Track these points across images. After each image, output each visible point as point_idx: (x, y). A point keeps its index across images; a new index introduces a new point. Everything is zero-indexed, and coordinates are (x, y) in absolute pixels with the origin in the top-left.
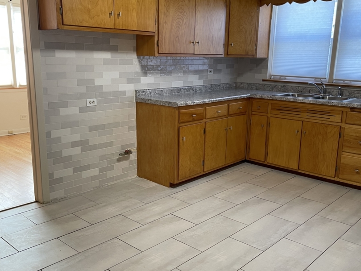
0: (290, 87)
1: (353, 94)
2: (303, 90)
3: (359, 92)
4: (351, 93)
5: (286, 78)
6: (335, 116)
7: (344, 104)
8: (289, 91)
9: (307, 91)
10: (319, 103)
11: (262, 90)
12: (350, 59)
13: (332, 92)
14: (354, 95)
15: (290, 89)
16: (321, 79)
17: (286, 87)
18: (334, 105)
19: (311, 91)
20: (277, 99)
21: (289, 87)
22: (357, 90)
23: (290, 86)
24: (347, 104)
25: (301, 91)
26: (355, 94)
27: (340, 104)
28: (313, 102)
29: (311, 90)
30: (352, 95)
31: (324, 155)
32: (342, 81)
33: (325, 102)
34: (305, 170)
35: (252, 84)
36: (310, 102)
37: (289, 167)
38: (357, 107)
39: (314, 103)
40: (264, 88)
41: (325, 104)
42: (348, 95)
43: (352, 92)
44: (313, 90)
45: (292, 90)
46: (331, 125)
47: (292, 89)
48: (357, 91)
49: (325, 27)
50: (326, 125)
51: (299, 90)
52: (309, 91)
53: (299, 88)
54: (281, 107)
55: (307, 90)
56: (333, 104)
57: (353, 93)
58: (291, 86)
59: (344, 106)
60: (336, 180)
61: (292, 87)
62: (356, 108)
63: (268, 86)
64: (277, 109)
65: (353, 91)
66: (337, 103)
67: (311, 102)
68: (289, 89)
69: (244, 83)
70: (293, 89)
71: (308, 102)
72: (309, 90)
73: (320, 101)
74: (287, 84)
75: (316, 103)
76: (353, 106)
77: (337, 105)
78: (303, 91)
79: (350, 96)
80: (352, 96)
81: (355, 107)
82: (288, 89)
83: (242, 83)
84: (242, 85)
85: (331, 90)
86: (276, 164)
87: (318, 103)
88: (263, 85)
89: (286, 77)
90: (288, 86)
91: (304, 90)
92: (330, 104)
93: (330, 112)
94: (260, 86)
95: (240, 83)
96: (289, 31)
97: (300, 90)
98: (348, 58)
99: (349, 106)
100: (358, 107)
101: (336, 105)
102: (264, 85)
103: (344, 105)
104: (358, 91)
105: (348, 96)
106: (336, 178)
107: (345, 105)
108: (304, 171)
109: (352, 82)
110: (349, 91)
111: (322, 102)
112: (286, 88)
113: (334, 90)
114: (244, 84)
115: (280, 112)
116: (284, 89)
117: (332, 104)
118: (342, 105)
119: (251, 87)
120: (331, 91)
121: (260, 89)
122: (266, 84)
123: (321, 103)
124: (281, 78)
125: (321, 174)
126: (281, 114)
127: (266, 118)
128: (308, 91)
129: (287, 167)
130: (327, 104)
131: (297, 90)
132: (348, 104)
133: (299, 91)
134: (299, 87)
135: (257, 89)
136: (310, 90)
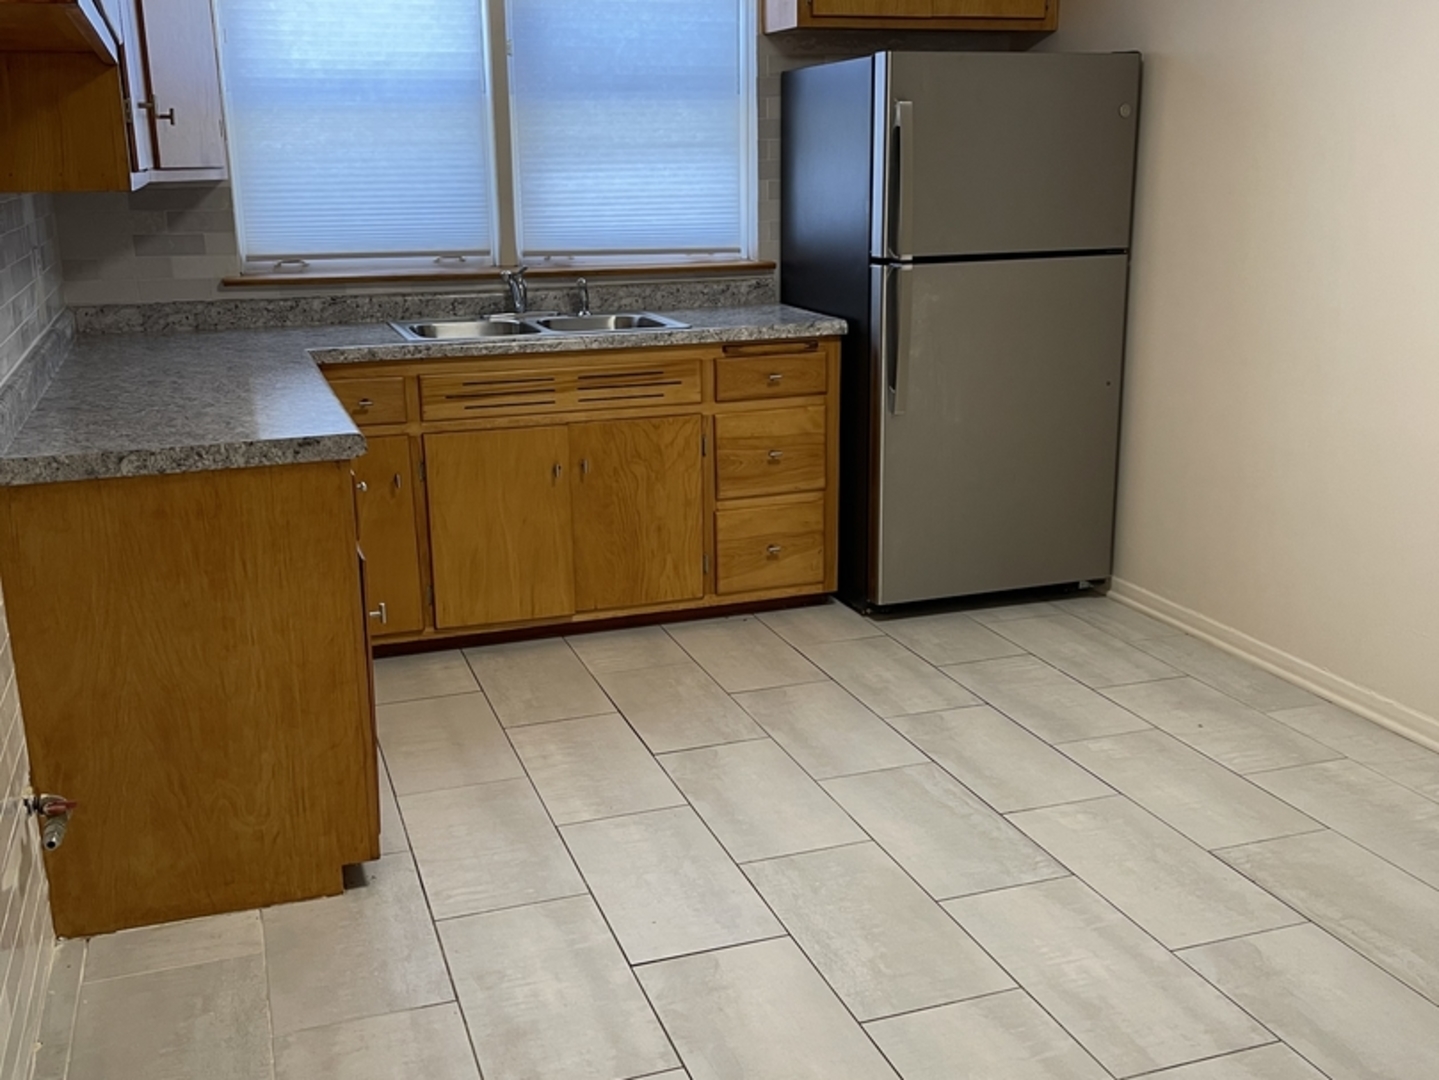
0: (367, 300)
1: (614, 301)
2: (427, 305)
3: (631, 289)
4: (606, 297)
5: (306, 265)
6: (679, 383)
7: (707, 333)
8: (363, 318)
9: (443, 310)
10: (623, 343)
11: (227, 329)
12: (564, 174)
13: (542, 300)
14: (616, 304)
15: (365, 309)
16: (464, 257)
17: (348, 302)
18: (675, 343)
19: (460, 306)
20: (449, 355)
21: (360, 301)
22: (622, 286)
23: (363, 296)
24: (717, 334)
25: (420, 313)
26: (621, 298)
27: (696, 336)
28: (600, 343)
29: (459, 303)
30: (611, 305)
31: (659, 529)
32: (542, 258)
33: (644, 337)
34: (599, 607)
35: (167, 309)
36: (589, 347)
37: (537, 616)
38: (749, 339)
39: (605, 346)
40: (240, 319)
41: (644, 344)
42: (599, 304)
43: (609, 294)
44: (469, 303)
45: (378, 311)
46: (671, 419)
47: (377, 307)
48: (625, 289)
49: (453, 50)
50: (653, 420)
51: (407, 309)
52: (454, 309)
53: (405, 301)
54: (466, 384)
55: (443, 306)
56: (673, 339)
57: (615, 295)
58: (371, 297)
59: (709, 341)
60: (707, 605)
61: (374, 300)
62: (746, 341)
63: (254, 306)
64: (448, 397)
65: (611, 290)
66: (685, 335)
67: (591, 343)
68: (363, 307)
69: (116, 308)
70: (380, 306)
71: (583, 347)
72: (453, 304)
73: (624, 336)
74: (345, 288)
75: (611, 346)
76: (736, 339)
77: (686, 342)
78: (426, 311)
79: (604, 308)
80: (611, 309)
81: (743, 339)
82: (359, 309)
83: (102, 310)
84: (109, 319)
85: (538, 293)
86: (482, 621)
87: (619, 346)
88: (232, 305)
89: (307, 261)
90: (356, 297)
91: (431, 308)
92: (662, 343)
93: (661, 373)
94: (214, 311)
95: (92, 311)
96: (296, 56)
97: (411, 310)
98: (558, 171)
99: (724, 340)
100: (753, 338)
101: (681, 343)
102: (237, 307)
103: (706, 337)
104: (627, 286)
105: (600, 307)
106: (706, 597)
107: (712, 336)
108: (596, 610)
109: (577, 258)
110: (598, 291)
111: (634, 338)
112: (348, 306)
113: (546, 292)
114: (115, 313)
115: (467, 408)
116: (340, 311)
117: (669, 343)
118: (703, 341)
119: (162, 322)
120: (539, 299)
121: (216, 325)
122: (242, 301)
123: (630, 345)
124: (283, 265)
125: (659, 600)
126: (470, 413)
127: (407, 443)
128: (446, 307)
129: (529, 617)
130: (652, 344)
131: (401, 310)
132: (721, 333)
133: (407, 314)
134: (404, 295)
135: (197, 327)
136: (456, 304)
